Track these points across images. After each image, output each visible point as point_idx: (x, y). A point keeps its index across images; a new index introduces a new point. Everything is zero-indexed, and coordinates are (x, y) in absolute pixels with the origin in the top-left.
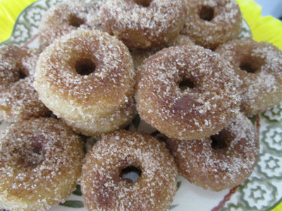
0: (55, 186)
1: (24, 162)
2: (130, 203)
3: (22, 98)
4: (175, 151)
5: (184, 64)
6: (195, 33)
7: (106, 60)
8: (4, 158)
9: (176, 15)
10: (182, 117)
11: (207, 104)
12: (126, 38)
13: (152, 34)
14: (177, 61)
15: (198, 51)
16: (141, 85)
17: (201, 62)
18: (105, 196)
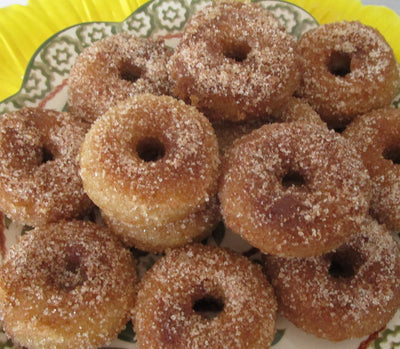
0: (101, 316)
1: (53, 282)
2: (206, 342)
3: (50, 190)
4: (276, 277)
5: (289, 152)
6: (318, 95)
7: (181, 142)
8: (29, 274)
9: (284, 75)
10: (282, 224)
11: (316, 208)
12: (209, 107)
13: (248, 103)
14: (280, 145)
15: (311, 133)
16: (228, 178)
17: (314, 149)
18: (172, 332)
